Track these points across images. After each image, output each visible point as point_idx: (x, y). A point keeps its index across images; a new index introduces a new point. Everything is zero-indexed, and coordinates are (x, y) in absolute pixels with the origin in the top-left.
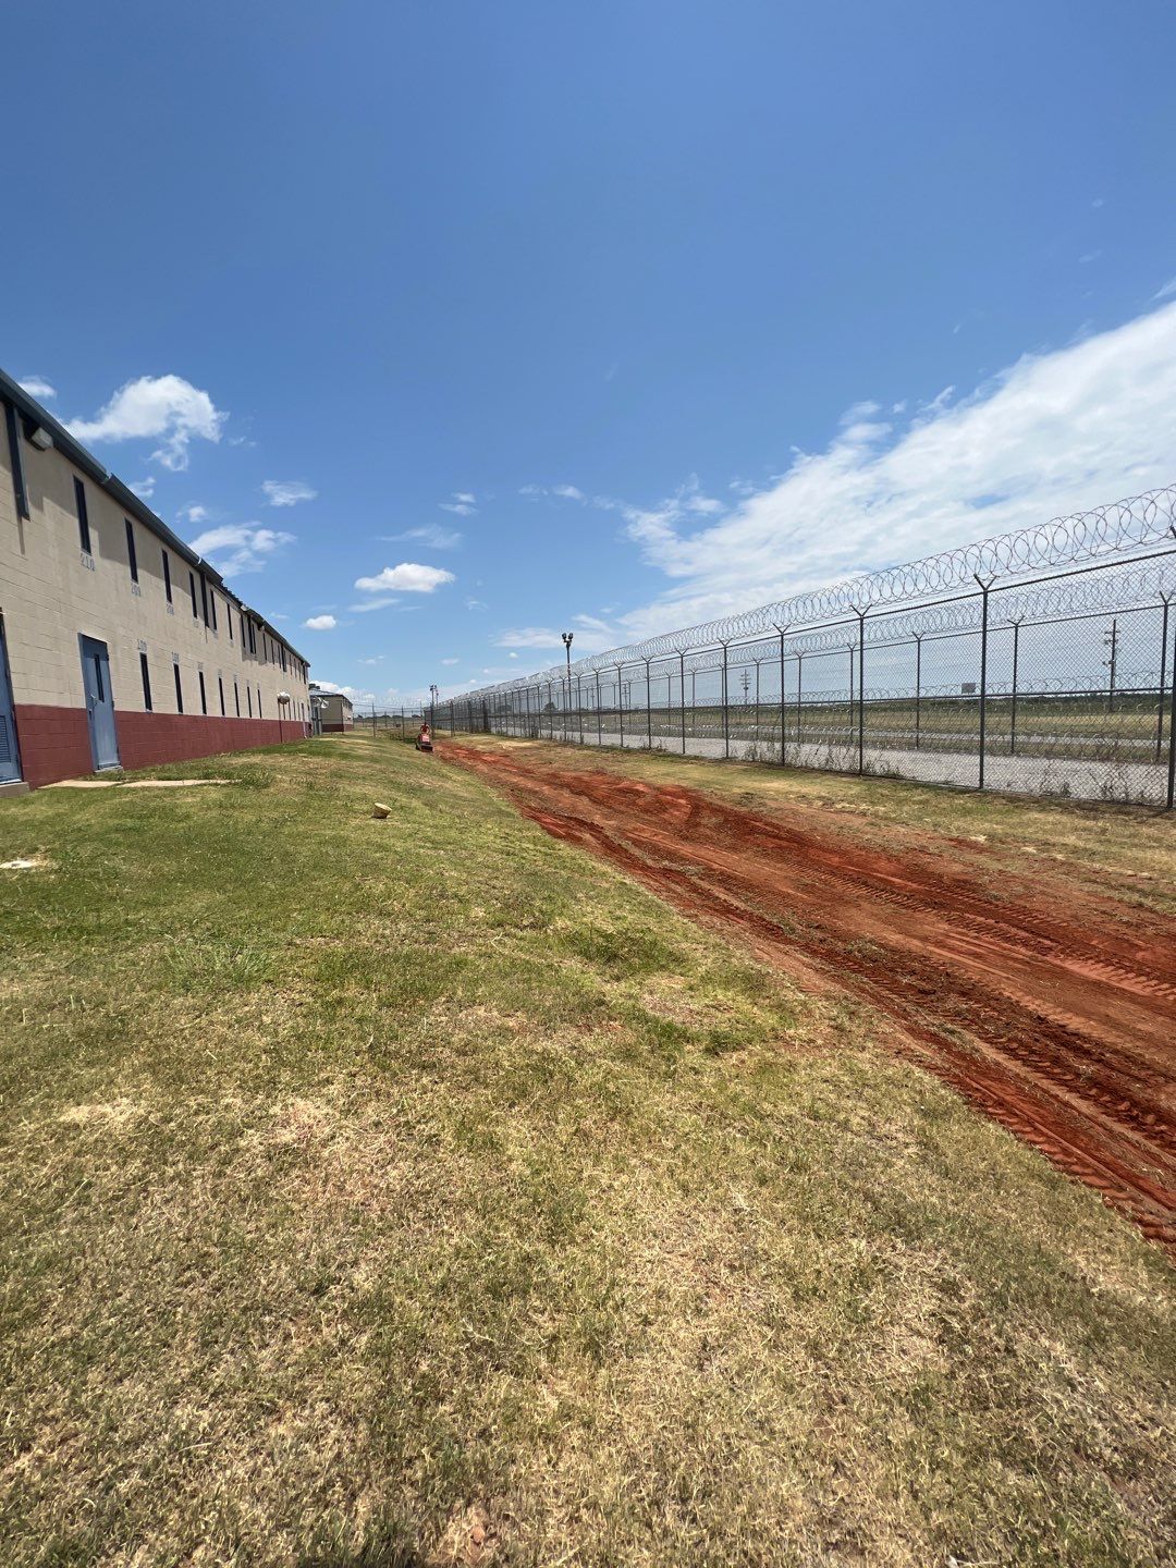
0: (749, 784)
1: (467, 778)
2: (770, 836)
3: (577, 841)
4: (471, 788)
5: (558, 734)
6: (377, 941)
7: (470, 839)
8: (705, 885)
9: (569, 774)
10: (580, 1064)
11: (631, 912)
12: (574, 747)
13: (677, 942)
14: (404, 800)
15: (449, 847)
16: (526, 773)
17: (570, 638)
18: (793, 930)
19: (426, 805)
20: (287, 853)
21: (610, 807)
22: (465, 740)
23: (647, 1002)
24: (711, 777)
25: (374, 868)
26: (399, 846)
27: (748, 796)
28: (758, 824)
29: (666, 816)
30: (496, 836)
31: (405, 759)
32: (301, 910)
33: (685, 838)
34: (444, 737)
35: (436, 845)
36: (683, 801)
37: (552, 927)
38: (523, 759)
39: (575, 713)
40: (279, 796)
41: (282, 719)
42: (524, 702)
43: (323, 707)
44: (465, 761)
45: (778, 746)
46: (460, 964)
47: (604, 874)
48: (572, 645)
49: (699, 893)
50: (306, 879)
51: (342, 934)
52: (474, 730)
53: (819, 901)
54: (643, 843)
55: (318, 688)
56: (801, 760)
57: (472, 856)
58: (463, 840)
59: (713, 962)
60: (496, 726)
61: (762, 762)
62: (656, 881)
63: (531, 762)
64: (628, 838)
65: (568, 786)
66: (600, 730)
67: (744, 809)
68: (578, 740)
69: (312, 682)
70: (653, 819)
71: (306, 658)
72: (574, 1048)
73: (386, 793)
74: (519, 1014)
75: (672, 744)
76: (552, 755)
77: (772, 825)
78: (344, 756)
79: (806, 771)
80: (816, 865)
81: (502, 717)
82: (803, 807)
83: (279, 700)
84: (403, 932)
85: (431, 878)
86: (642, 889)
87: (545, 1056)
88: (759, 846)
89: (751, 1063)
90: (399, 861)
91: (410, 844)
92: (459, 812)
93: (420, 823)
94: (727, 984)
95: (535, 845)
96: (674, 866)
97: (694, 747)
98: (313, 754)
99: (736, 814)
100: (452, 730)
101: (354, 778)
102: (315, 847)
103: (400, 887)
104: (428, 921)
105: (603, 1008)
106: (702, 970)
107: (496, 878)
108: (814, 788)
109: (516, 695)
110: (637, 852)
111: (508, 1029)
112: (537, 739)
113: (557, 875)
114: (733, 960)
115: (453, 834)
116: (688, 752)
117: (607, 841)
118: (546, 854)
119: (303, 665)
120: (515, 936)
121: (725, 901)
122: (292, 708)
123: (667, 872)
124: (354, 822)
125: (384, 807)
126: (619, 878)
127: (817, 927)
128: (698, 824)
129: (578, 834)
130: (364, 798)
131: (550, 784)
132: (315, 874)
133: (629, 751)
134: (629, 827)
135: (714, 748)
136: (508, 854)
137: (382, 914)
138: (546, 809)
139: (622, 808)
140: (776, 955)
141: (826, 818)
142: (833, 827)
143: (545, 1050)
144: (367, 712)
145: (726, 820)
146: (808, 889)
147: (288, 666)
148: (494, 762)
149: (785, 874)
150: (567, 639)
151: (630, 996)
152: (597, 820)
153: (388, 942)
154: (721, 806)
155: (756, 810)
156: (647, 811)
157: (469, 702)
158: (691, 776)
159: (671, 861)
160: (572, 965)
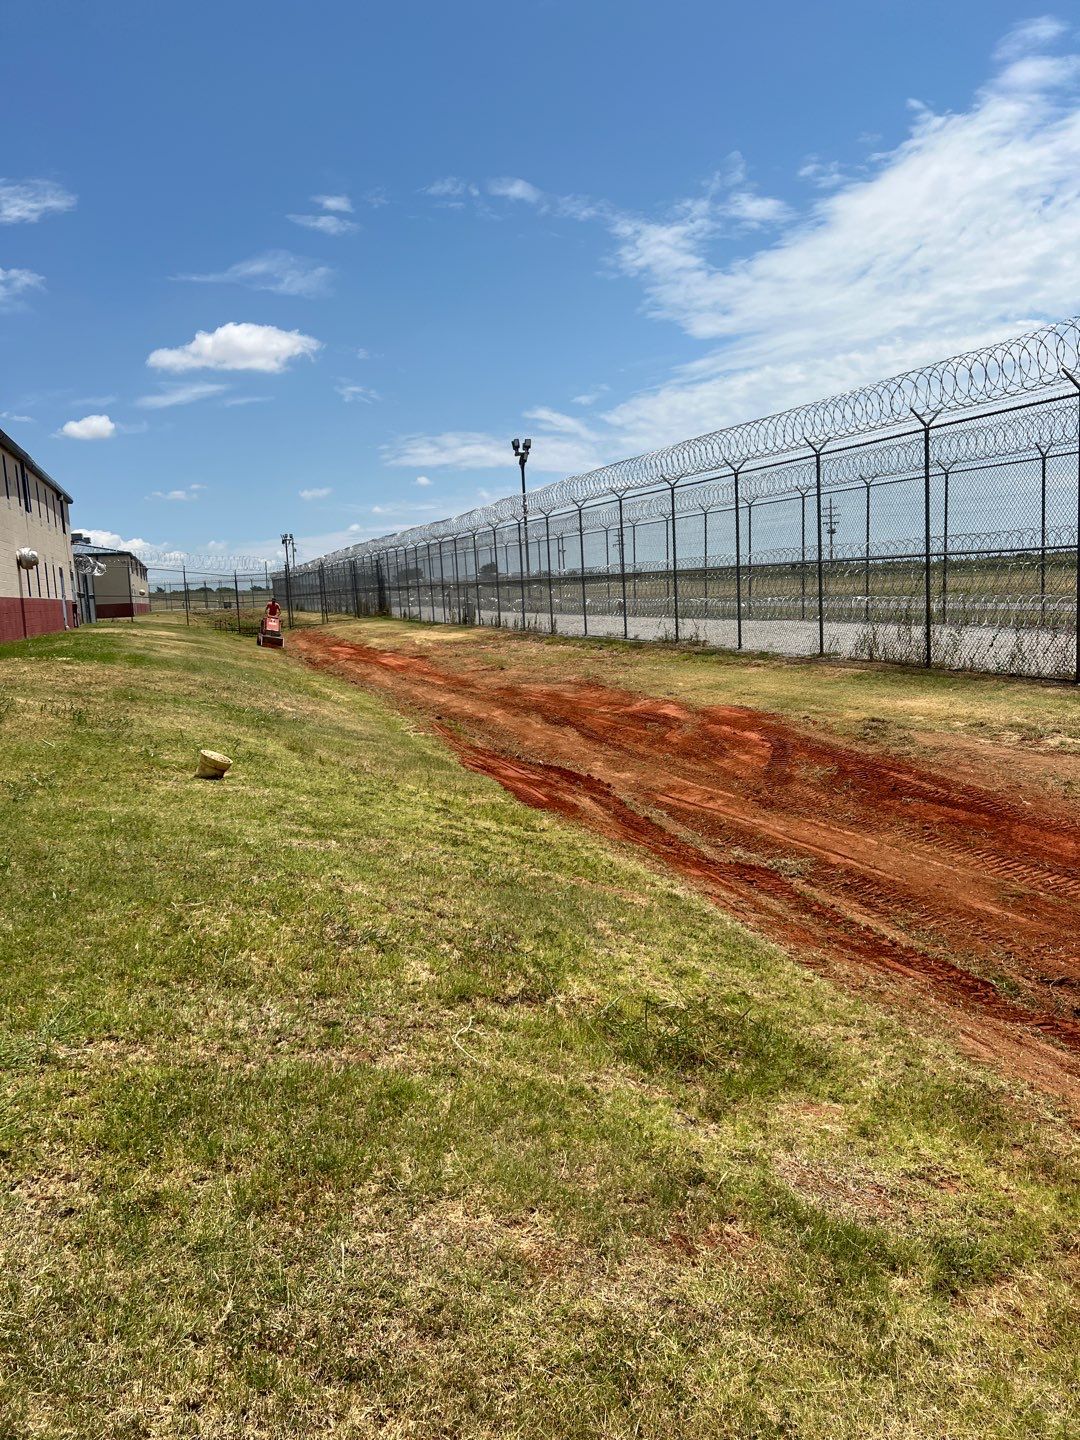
0: (873, 701)
1: (357, 696)
2: (932, 800)
3: (570, 811)
4: (367, 716)
5: (510, 618)
6: (223, 1048)
7: (382, 813)
8: (819, 894)
9: (538, 687)
10: (690, 1348)
11: (704, 957)
12: (541, 639)
13: (806, 1023)
14: (251, 741)
15: (346, 833)
16: (460, 686)
17: (527, 447)
18: (1015, 989)
19: (293, 749)
20: (37, 855)
21: (620, 748)
22: (347, 629)
23: (785, 1169)
24: (797, 690)
25: (206, 883)
26: (252, 834)
27: (877, 726)
28: (905, 777)
29: (726, 763)
30: (427, 808)
31: (245, 664)
32: (67, 978)
33: (768, 804)
34: (309, 625)
35: (322, 829)
36: (754, 736)
37: (561, 998)
38: (454, 663)
39: (538, 580)
40: (22, 738)
41: (26, 595)
42: (448, 563)
43: (97, 573)
44: (350, 665)
45: (918, 632)
46: (398, 1096)
47: (633, 878)
48: (530, 459)
49: (815, 914)
50: (73, 910)
51: (150, 1032)
52: (361, 612)
53: (1053, 928)
54: (689, 813)
55: (87, 540)
56: (963, 657)
57: (391, 850)
58: (371, 818)
59: (888, 1066)
60: (400, 605)
61: (887, 661)
62: (731, 889)
63: (468, 669)
64: (659, 805)
65: (538, 709)
66: (585, 611)
67: (871, 750)
68: (547, 627)
69: (76, 532)
70: (704, 768)
71: (65, 487)
72: (665, 1303)
73: (218, 728)
74: (536, 1216)
75: (718, 632)
76: (502, 654)
77: (933, 780)
78: (137, 660)
79: (973, 676)
80: (1033, 855)
81: (408, 588)
82: (983, 744)
83: (20, 563)
84: (274, 1024)
85: (320, 900)
86: (709, 907)
87: (612, 1328)
88: (912, 819)
89: (1036, 1314)
90: (254, 865)
91: (272, 830)
92: (352, 762)
93: (287, 786)
94: (928, 1114)
95: (499, 821)
96: (755, 858)
97: (758, 636)
98: (80, 656)
99: (860, 760)
100: (325, 612)
101: (158, 702)
102: (91, 840)
103: (261, 921)
104: (322, 995)
105: (701, 1192)
106: (871, 1085)
107: (443, 894)
108: (1002, 708)
109: (434, 551)
110: (683, 832)
111: (521, 1259)
112: (473, 626)
113: (551, 884)
114: (926, 1061)
115: (349, 805)
116: (747, 646)
117: (624, 811)
118: (524, 842)
119: (61, 500)
120: (496, 1023)
121: (868, 928)
122: (42, 576)
123: (744, 871)
124: (163, 788)
125: (216, 756)
126: (663, 884)
127: (1061, 983)
128: (789, 779)
129: (569, 798)
130: (179, 740)
131: (504, 705)
132: (92, 897)
133: (638, 645)
134: (660, 783)
135: (798, 638)
136: (455, 843)
137: (232, 982)
138: (503, 751)
139: (642, 748)
140: (1001, 1045)
141: (1034, 765)
142: (1051, 782)
143: (608, 1312)
144: (173, 582)
145: (843, 772)
146: (1025, 903)
147: (34, 503)
148: (402, 667)
149: (974, 874)
150: (521, 450)
151: (749, 1157)
152: (598, 770)
153: (246, 1048)
154: (828, 745)
155: (894, 750)
156: (687, 754)
157: (353, 565)
158: (761, 689)
159: (747, 848)
160: (618, 1084)
